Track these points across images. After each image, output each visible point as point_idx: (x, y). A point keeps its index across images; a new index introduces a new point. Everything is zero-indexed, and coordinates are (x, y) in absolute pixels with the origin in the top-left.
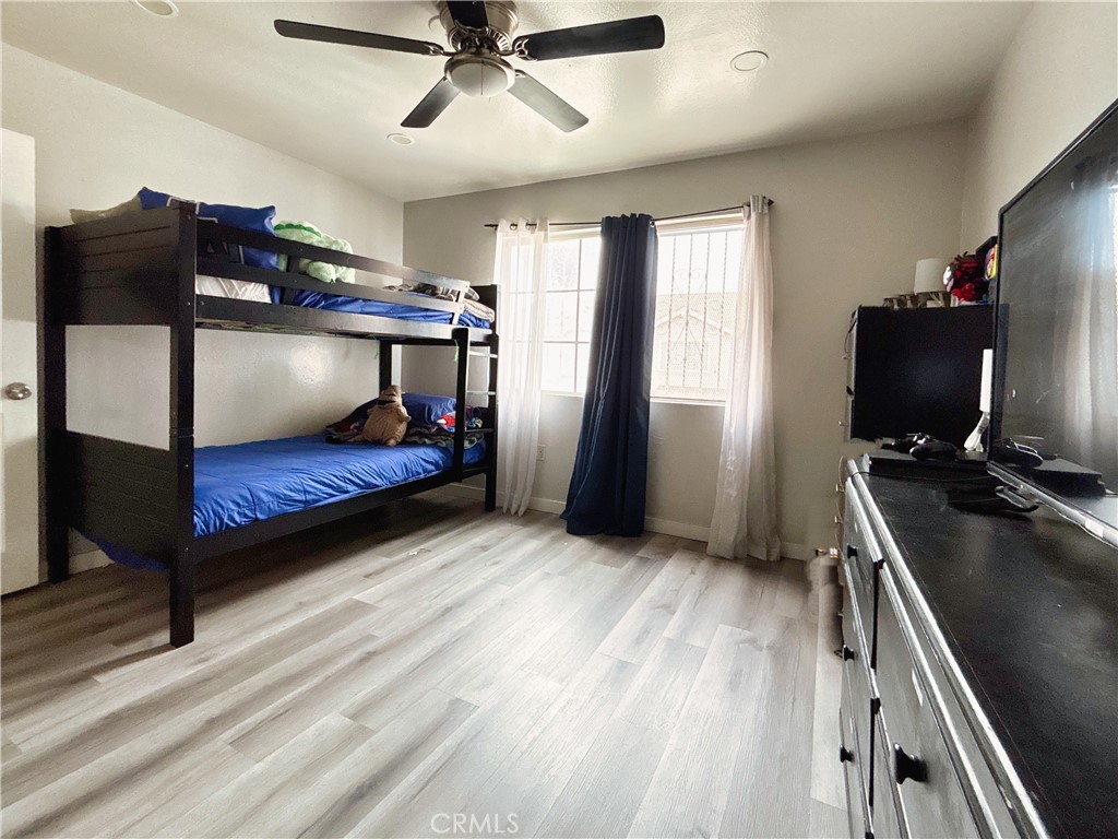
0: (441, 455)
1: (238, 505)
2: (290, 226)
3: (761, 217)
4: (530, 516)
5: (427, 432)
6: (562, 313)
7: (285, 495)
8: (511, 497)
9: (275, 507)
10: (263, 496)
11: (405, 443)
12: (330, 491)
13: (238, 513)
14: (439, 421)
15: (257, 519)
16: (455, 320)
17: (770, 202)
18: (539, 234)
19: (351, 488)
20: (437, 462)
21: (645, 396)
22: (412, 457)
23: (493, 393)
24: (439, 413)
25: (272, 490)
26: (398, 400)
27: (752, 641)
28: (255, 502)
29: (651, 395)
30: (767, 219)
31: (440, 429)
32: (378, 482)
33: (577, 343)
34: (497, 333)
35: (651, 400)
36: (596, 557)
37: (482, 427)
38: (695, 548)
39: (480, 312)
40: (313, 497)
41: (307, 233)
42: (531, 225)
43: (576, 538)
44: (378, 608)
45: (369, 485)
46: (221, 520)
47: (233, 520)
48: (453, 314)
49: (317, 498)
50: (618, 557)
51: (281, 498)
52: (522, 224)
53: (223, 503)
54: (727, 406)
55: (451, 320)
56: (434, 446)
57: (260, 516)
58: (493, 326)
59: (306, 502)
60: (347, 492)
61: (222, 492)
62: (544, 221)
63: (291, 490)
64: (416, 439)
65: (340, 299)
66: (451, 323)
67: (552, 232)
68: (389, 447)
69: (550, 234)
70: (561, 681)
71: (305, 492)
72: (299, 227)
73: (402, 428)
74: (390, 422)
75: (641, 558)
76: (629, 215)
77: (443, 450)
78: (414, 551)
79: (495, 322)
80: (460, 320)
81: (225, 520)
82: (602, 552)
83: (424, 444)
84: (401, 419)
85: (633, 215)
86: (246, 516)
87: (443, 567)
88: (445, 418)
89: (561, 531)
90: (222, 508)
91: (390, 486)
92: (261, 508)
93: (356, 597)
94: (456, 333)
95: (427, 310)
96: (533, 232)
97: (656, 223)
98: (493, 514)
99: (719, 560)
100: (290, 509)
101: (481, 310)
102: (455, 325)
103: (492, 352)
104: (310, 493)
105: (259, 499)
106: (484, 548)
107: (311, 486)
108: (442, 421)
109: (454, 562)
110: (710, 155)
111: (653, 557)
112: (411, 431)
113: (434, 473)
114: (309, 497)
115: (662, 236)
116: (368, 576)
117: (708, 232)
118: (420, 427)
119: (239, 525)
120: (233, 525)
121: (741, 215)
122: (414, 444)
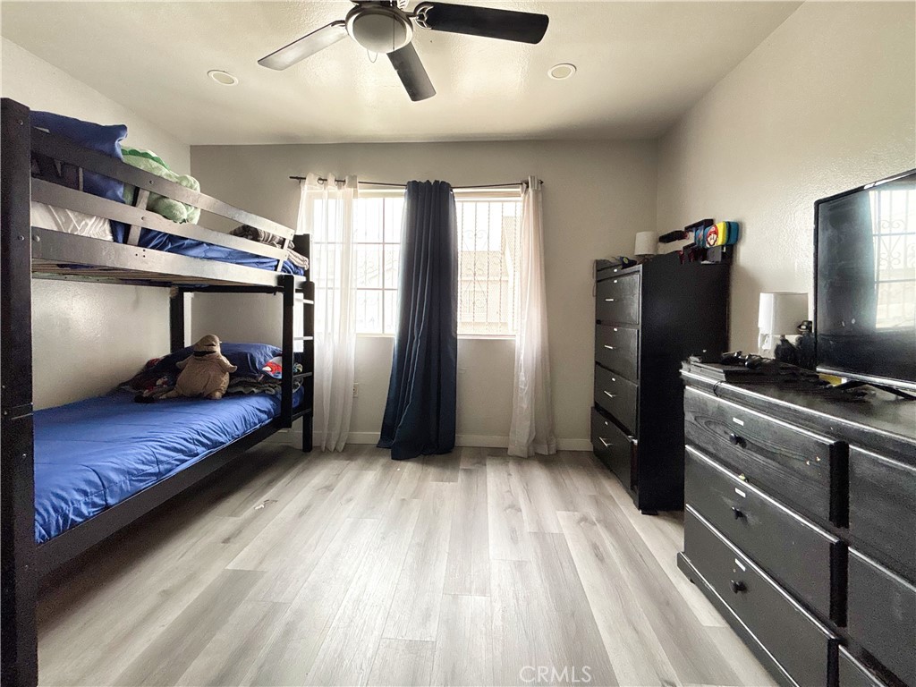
0: (272, 403)
1: (85, 493)
2: (134, 153)
3: (536, 193)
4: (350, 451)
5: (253, 380)
6: (366, 263)
7: (137, 469)
8: (329, 435)
9: (127, 487)
10: (114, 477)
11: (231, 395)
12: (182, 457)
13: (86, 503)
14: (265, 369)
15: (107, 506)
16: (280, 268)
17: (542, 182)
18: (347, 190)
19: (200, 449)
20: (270, 411)
21: (453, 334)
22: (249, 408)
23: (310, 338)
24: (262, 360)
25: (123, 467)
26: (218, 349)
27: (584, 519)
28: (105, 485)
29: (458, 333)
30: (540, 195)
31: (267, 376)
32: (222, 439)
33: (383, 289)
34: (311, 280)
35: (459, 337)
36: (431, 477)
37: (303, 372)
38: (499, 454)
39: (297, 260)
40: (166, 466)
41: (155, 164)
42: (340, 182)
43: (402, 463)
44: (263, 572)
45: (216, 444)
46: (65, 517)
47: (78, 513)
48: (278, 261)
49: (169, 466)
50: (448, 473)
51: (133, 475)
52: (331, 180)
53: (64, 494)
54: (517, 340)
55: (276, 267)
56: (263, 394)
57: (111, 501)
58: (307, 273)
59: (158, 474)
60: (197, 455)
61: (63, 481)
62: (353, 178)
63: (143, 463)
64: (240, 389)
65: (186, 242)
66: (276, 270)
67: (361, 190)
68: (216, 401)
69: (360, 191)
70: (483, 593)
71: (158, 462)
72: (146, 155)
73: (226, 379)
74: (212, 374)
75: (465, 470)
76: (432, 182)
77: (273, 397)
78: (259, 504)
79: (308, 270)
80: (283, 267)
81: (71, 516)
82: (432, 471)
83: (251, 394)
84: (223, 369)
85: (436, 182)
86: (94, 505)
87: (301, 514)
88: (270, 365)
89: (385, 460)
90: (66, 501)
91: (233, 441)
92: (111, 491)
93: (230, 567)
94: (280, 279)
95: (258, 256)
96: (340, 188)
97: (454, 190)
98: (313, 453)
99: (520, 460)
100: (142, 485)
101: (298, 259)
102: (279, 272)
103: (305, 298)
104: (162, 462)
105: (110, 481)
106: (329, 488)
107: (165, 455)
108: (268, 369)
109: (308, 507)
110: (490, 139)
111: (473, 468)
112: (234, 382)
113: (267, 422)
114: (162, 467)
115: (459, 201)
116: (226, 541)
117: (489, 202)
118: (245, 378)
119: (86, 518)
120: (79, 520)
121: (519, 190)
122: (240, 395)
